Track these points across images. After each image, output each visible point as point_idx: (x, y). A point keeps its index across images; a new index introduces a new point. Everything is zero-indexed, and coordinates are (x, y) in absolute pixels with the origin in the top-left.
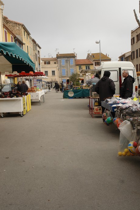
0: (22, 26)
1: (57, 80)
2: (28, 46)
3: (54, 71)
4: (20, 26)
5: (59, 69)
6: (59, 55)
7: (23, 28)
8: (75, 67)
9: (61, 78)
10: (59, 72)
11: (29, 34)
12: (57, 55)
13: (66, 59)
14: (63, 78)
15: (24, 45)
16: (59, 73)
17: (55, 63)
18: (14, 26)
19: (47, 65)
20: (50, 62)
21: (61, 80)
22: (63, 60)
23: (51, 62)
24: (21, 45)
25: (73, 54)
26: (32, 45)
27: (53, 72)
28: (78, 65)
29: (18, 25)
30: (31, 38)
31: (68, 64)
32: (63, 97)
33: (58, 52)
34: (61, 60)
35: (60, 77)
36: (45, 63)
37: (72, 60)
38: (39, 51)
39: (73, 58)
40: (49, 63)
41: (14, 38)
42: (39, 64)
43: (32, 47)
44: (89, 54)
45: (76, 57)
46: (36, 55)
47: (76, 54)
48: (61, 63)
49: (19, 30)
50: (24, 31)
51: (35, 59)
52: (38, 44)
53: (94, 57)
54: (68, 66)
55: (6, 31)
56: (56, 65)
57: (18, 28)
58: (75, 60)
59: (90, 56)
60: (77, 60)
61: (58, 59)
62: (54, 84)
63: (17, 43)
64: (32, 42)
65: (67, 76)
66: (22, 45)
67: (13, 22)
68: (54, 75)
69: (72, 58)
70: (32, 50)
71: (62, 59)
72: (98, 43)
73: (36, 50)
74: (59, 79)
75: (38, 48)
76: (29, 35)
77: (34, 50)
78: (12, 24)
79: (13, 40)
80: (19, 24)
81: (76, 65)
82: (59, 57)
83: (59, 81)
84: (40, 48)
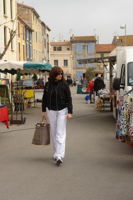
0: (32, 10)
1: (70, 72)
2: (36, 32)
3: (67, 60)
4: (29, 10)
5: (73, 57)
6: (73, 38)
7: (33, 12)
8: (96, 55)
9: (75, 70)
10: (73, 61)
11: (38, 16)
12: (71, 38)
13: (84, 44)
14: (78, 70)
15: (33, 32)
16: (73, 63)
17: (68, 49)
18: (23, 10)
19: (57, 51)
20: (61, 47)
21: (75, 73)
22: (79, 46)
23: (63, 48)
24: (30, 32)
25: (93, 37)
26: (40, 29)
27: (66, 62)
28: (99, 53)
29: (27, 9)
30: (40, 21)
31: (85, 51)
32: (77, 92)
33: (73, 35)
34: (76, 45)
35: (74, 68)
36: (55, 49)
37: (92, 46)
38: (48, 35)
39: (93, 43)
40: (60, 49)
41: (25, 27)
42: (48, 52)
43: (41, 32)
44: (115, 37)
45: (97, 42)
46: (45, 40)
47: (98, 37)
48: (76, 49)
49: (29, 15)
50: (34, 15)
51: (44, 46)
52: (47, 26)
53: (122, 42)
54: (85, 54)
55: (19, 22)
56: (69, 52)
57: (27, 12)
58: (95, 46)
59: (116, 40)
60: (98, 45)
61: (73, 45)
62: (65, 77)
63: (27, 31)
64: (41, 25)
65: (84, 68)
66: (32, 32)
67: (21, 5)
68: (67, 65)
69: (91, 43)
70: (41, 35)
71: (78, 44)
72: (124, 28)
73: (45, 34)
74: (73, 70)
75: (47, 31)
76: (38, 18)
77: (43, 35)
78: (20, 8)
79: (24, 29)
80: (29, 8)
81: (97, 53)
82: (74, 41)
83: (73, 74)
84: (49, 30)
